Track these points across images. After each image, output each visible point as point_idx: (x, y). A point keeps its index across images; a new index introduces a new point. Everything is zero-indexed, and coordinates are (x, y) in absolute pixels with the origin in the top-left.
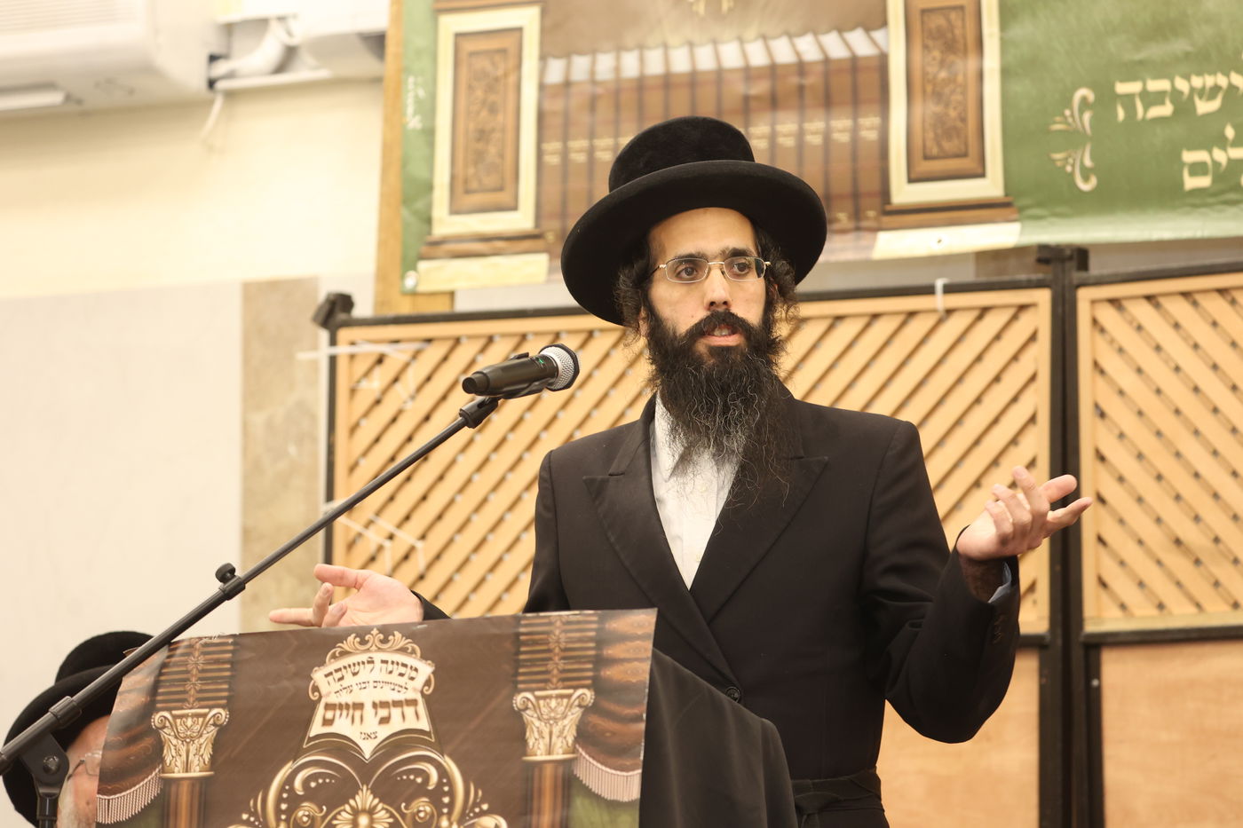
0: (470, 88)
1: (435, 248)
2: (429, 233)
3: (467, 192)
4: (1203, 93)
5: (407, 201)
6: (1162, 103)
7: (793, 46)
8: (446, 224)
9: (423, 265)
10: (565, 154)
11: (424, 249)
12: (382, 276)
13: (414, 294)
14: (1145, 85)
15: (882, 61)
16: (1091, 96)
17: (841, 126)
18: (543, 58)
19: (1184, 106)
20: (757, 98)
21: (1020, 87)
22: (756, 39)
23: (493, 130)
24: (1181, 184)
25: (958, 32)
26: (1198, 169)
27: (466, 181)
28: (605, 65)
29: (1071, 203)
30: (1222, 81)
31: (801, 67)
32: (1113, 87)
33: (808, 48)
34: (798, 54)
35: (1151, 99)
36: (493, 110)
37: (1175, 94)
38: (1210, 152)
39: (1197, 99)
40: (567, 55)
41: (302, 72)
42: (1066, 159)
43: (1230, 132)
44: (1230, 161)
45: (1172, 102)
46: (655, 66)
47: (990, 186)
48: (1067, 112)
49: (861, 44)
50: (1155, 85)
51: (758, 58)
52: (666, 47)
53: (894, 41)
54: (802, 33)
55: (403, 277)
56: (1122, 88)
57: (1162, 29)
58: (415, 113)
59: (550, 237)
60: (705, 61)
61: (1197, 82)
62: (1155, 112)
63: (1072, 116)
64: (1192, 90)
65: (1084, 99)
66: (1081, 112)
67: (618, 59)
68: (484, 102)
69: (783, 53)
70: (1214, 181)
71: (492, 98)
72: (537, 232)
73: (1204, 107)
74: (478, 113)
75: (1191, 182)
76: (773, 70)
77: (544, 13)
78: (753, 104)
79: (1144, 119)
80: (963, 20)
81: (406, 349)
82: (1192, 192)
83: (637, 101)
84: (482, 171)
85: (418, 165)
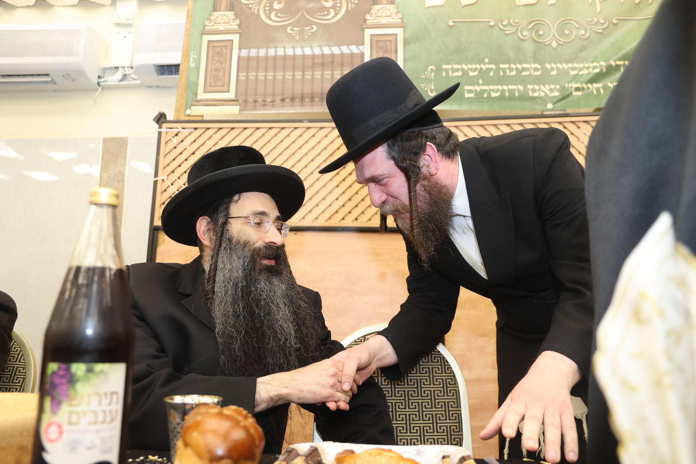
0: (213, 56)
1: (198, 102)
2: (196, 98)
3: (210, 86)
4: (471, 70)
5: (188, 87)
6: (458, 72)
7: (331, 50)
8: (201, 95)
9: (193, 108)
10: (247, 77)
11: (194, 103)
12: (177, 110)
13: (189, 116)
14: (452, 66)
15: (362, 55)
16: (434, 68)
18: (240, 48)
19: (465, 73)
20: (317, 63)
21: (410, 64)
22: (317, 47)
23: (220, 69)
24: (464, 95)
25: (389, 48)
26: (470, 91)
27: (210, 83)
28: (262, 52)
30: (478, 66)
31: (333, 55)
32: (441, 66)
33: (336, 50)
34: (332, 51)
35: (454, 70)
36: (221, 63)
37: (463, 70)
38: (474, 87)
39: (470, 71)
40: (249, 48)
42: (425, 86)
43: (481, 81)
44: (481, 90)
45: (462, 71)
46: (280, 52)
48: (426, 73)
49: (354, 49)
50: (455, 66)
51: (317, 51)
52: (285, 48)
53: (366, 49)
54: (334, 46)
55: (186, 111)
56: (444, 67)
58: (192, 63)
59: (241, 101)
60: (299, 52)
61: (470, 66)
62: (456, 74)
63: (428, 73)
64: (468, 69)
65: (432, 69)
66: (431, 73)
67: (267, 50)
68: (218, 61)
69: (327, 50)
70: (475, 95)
71: (221, 59)
72: (236, 99)
73: (472, 74)
74: (216, 64)
75: (467, 95)
76: (323, 56)
77: (240, 37)
78: (316, 65)
79: (452, 76)
80: (391, 44)
81: (186, 132)
82: (468, 98)
83: (274, 63)
84: (216, 81)
85: (193, 78)
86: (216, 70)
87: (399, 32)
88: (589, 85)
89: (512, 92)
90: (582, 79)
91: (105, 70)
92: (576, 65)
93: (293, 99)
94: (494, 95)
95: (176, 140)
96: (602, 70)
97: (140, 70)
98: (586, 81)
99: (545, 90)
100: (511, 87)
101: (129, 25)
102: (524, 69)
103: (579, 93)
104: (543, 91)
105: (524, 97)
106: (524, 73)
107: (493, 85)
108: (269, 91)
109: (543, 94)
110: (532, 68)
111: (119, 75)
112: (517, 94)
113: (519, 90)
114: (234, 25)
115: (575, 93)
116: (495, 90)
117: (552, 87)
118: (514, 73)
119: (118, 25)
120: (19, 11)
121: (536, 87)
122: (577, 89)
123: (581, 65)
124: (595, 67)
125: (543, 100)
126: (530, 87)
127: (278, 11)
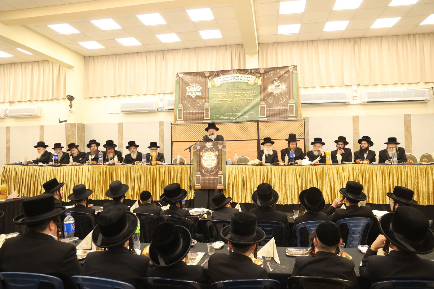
0: (179, 112)
1: (177, 121)
5: (175, 118)
8: (178, 119)
10: (185, 116)
12: (174, 122)
15: (203, 112)
17: (201, 115)
18: (183, 111)
19: (220, 115)
21: (211, 114)
28: (187, 111)
29: (214, 120)
30: (222, 114)
31: (199, 112)
36: (181, 113)
38: (221, 117)
40: (185, 111)
41: (162, 111)
46: (190, 112)
47: (209, 119)
49: (202, 111)
51: (196, 111)
53: (204, 111)
56: (217, 114)
57: (219, 111)
58: (176, 114)
60: (193, 111)
69: (198, 111)
72: (183, 120)
75: (220, 119)
77: (183, 109)
79: (218, 116)
81: (176, 126)
83: (189, 113)
84: (180, 117)
85: (176, 116)
86: (180, 115)
87: (209, 108)
90: (239, 116)
91: (158, 108)
93: (192, 120)
95: (174, 127)
97: (165, 109)
101: (162, 99)
104: (232, 118)
105: (229, 119)
108: (189, 118)
110: (231, 114)
111: (161, 109)
114: (182, 107)
116: (225, 118)
117: (234, 117)
118: (228, 115)
119: (160, 99)
120: (141, 96)
122: (238, 118)
123: (239, 113)
124: (241, 114)
125: (232, 120)
127: (190, 104)
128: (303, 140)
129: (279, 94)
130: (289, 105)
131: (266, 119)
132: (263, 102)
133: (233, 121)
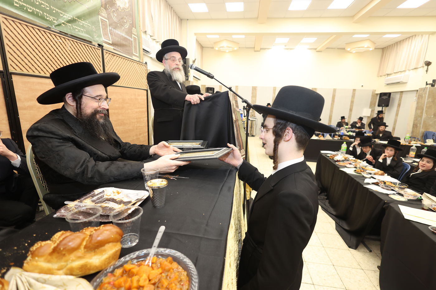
26: (17, 3)
38: (19, 1)
44: (22, 4)
75: (15, 4)
82: (16, 6)
88: (67, 24)
89: (37, 13)
90: (65, 20)
92: (62, 12)
94: (29, 10)
96: (71, 19)
98: (66, 21)
99: (51, 18)
100: (37, 10)
102: (42, 4)
103: (64, 25)
104: (51, 19)
105: (43, 18)
106: (42, 6)
107: (28, 5)
109: (50, 20)
110: (45, 5)
112: (40, 15)
113: (41, 13)
115: (62, 25)
116: (29, 8)
117: (54, 18)
118: (38, 3)
121: (48, 15)
122: (63, 23)
123: (64, 13)
124: (69, 17)
125: (51, 23)
126: (45, 14)
128: (146, 91)
129: (122, 9)
130: (133, 36)
131: (112, 47)
132: (104, 13)
133: (53, 28)
